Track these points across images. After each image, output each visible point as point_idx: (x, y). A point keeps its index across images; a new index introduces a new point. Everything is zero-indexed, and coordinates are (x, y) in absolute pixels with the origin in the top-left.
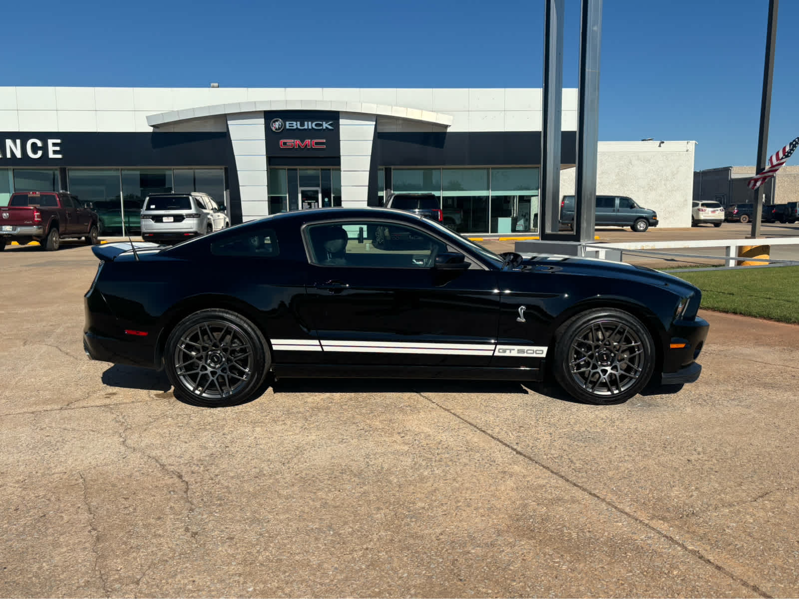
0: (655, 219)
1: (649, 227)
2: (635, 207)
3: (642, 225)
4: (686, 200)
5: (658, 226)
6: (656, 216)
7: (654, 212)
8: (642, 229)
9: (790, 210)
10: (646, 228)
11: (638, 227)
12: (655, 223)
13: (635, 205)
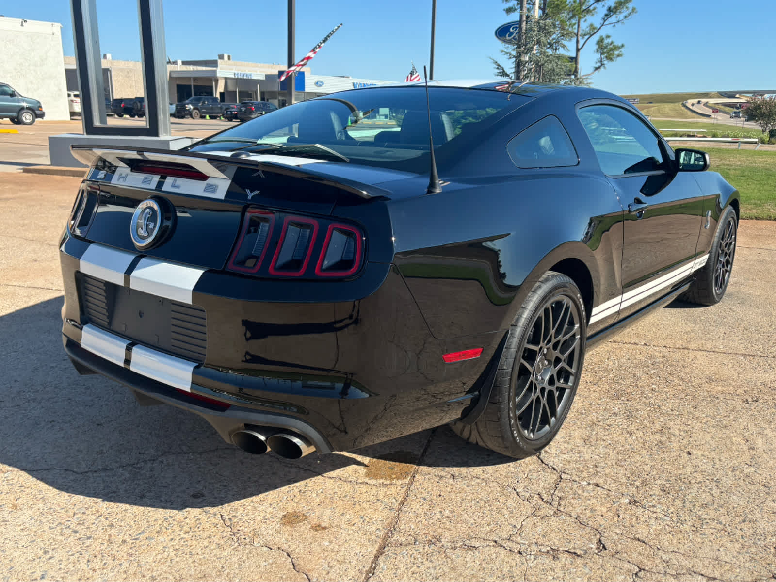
0: (41, 110)
1: (36, 120)
2: (16, 95)
3: (28, 117)
4: (60, 90)
5: (46, 118)
6: (41, 107)
7: (39, 102)
8: (28, 121)
9: (139, 104)
10: (33, 121)
11: (24, 119)
12: (42, 115)
13: (16, 93)
